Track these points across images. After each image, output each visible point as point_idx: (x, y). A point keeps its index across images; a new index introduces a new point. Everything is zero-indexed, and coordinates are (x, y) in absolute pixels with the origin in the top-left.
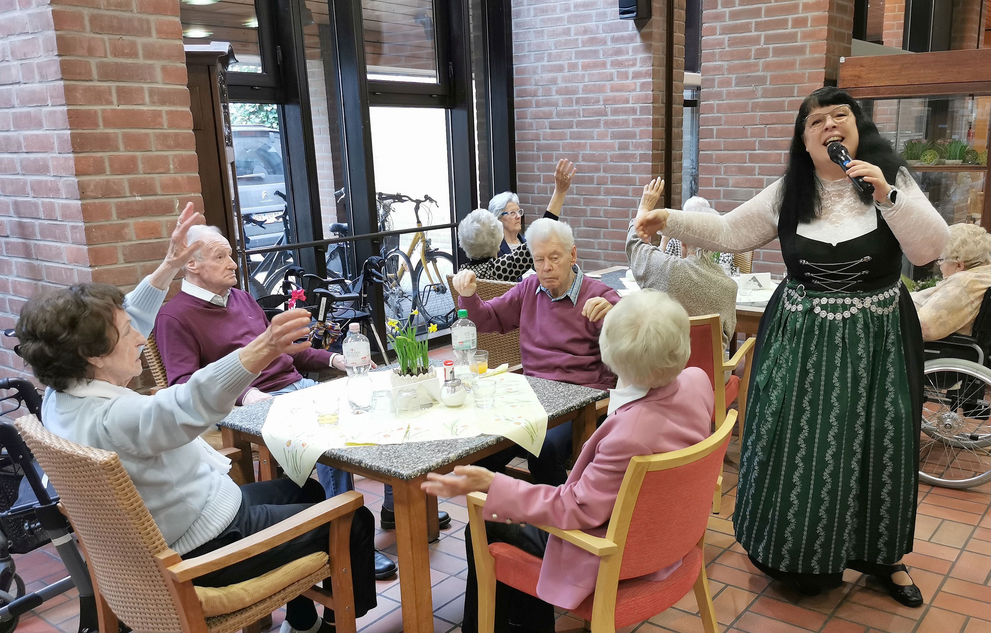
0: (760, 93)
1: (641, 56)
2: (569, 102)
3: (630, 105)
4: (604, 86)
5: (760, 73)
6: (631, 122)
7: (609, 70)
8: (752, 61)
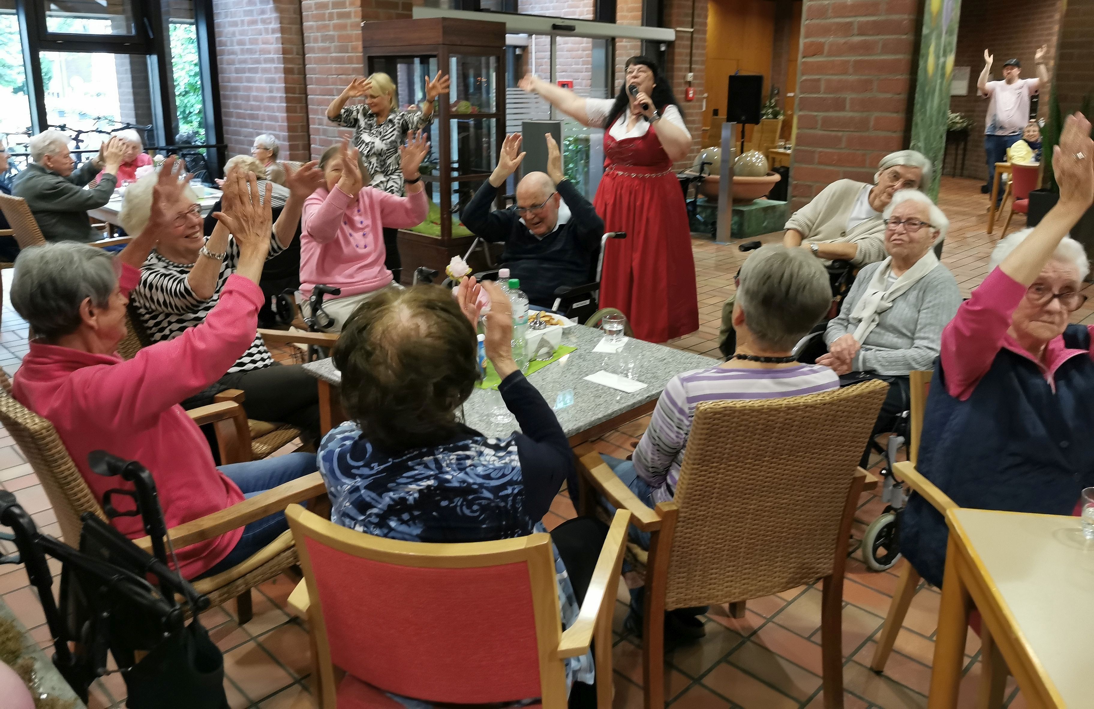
0: (332, 49)
1: (275, 15)
2: (243, 51)
3: (271, 56)
4: (257, 39)
5: (331, 33)
6: (273, 70)
7: (260, 26)
8: (327, 22)
